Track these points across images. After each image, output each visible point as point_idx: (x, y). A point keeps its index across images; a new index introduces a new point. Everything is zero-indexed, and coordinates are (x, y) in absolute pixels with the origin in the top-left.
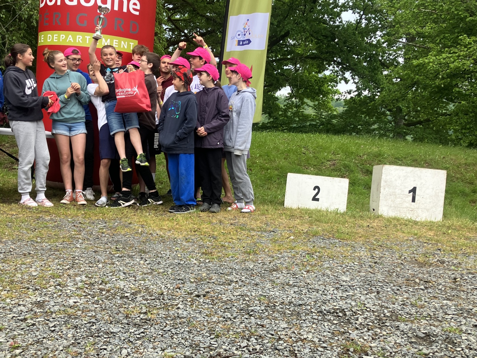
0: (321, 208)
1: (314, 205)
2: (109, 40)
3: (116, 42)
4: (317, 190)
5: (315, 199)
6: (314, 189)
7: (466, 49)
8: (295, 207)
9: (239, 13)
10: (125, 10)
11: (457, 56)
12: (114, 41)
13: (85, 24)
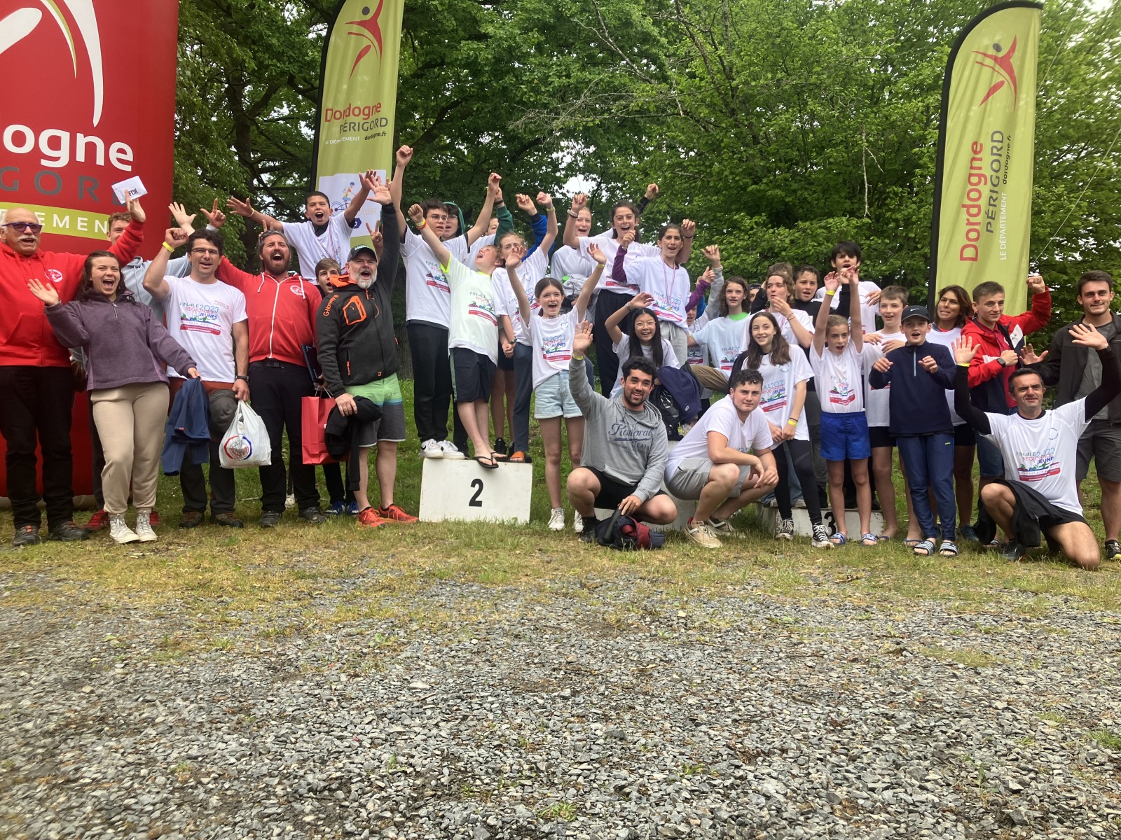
0: (486, 518)
1: (472, 515)
2: (67, 218)
3: (82, 221)
4: (477, 486)
5: (474, 502)
6: (473, 485)
7: (746, 237)
8: (436, 518)
9: (335, 170)
10: (100, 161)
11: (732, 249)
12: (79, 219)
13: (16, 186)
